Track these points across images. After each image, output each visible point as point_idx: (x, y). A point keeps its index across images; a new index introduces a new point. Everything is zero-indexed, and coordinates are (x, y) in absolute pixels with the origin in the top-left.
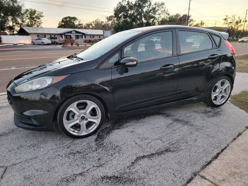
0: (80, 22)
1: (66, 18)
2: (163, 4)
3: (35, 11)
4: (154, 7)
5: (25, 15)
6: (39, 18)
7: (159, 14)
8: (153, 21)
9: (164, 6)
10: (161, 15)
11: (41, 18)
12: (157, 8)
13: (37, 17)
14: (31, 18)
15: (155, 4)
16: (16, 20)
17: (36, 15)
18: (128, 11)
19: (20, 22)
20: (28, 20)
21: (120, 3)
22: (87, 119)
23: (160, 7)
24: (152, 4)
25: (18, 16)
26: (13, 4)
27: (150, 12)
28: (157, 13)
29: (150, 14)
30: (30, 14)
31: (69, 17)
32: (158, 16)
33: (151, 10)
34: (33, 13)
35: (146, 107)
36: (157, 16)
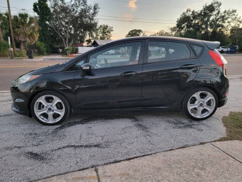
0: (144, 34)
1: (132, 31)
2: (234, 11)
3: (107, 27)
4: (223, 15)
5: (100, 30)
6: (109, 33)
7: (229, 22)
8: (220, 30)
9: (236, 14)
10: (231, 23)
11: (111, 32)
12: (227, 16)
13: (108, 31)
14: (104, 33)
15: (225, 12)
16: (92, 34)
17: (107, 30)
18: (192, 21)
19: (95, 36)
20: (101, 34)
21: (184, 14)
22: (53, 111)
23: (231, 15)
24: (221, 12)
25: (94, 31)
26: (90, 22)
27: (217, 20)
28: (226, 21)
29: (218, 22)
30: (103, 30)
31: (135, 30)
32: (228, 24)
33: (218, 19)
34: (105, 27)
35: (109, 108)
36: (225, 25)
